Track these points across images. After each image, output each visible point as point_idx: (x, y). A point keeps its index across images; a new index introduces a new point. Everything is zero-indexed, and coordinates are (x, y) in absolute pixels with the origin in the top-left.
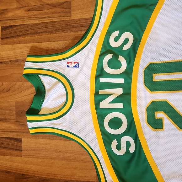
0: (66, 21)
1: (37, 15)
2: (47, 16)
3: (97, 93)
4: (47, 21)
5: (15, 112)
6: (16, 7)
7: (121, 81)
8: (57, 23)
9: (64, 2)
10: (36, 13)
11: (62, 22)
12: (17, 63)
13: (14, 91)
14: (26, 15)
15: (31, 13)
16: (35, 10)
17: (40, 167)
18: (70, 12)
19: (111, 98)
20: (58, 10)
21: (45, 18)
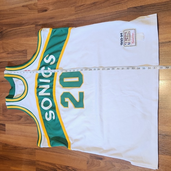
0: (25, 60)
1: (11, 56)
2: (16, 57)
3: (38, 88)
4: (16, 60)
5: (2, 109)
6: (2, 51)
7: (49, 81)
8: (21, 61)
9: (24, 50)
10: (11, 55)
11: (23, 61)
12: (3, 82)
13: (2, 98)
14: (7, 56)
15: (9, 55)
16: (11, 54)
17: (13, 140)
18: (27, 56)
19: (44, 90)
20: (21, 54)
21: (15, 58)
